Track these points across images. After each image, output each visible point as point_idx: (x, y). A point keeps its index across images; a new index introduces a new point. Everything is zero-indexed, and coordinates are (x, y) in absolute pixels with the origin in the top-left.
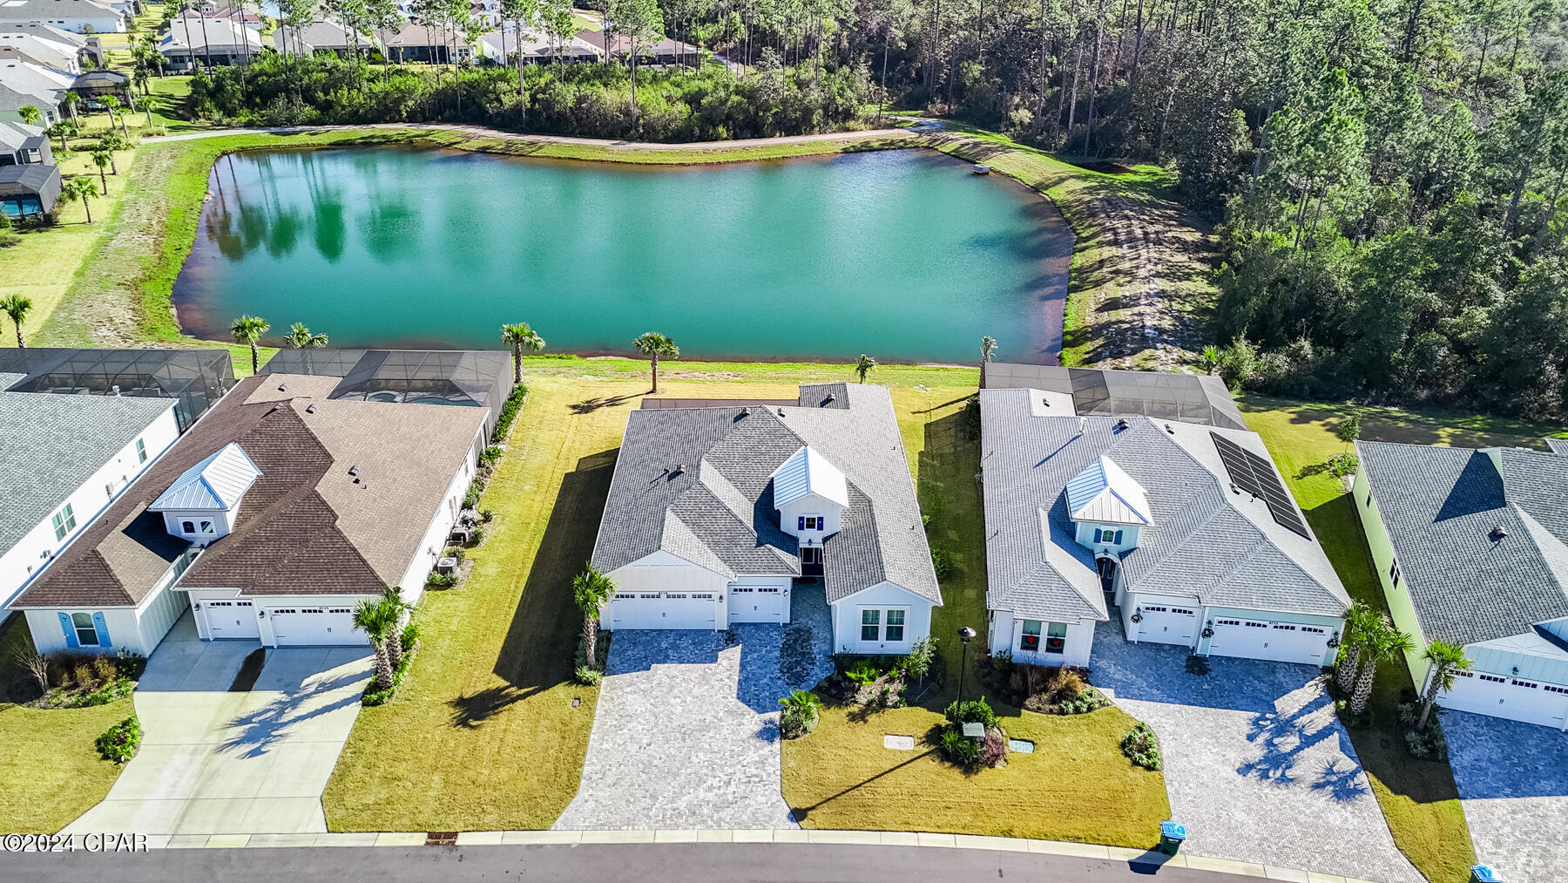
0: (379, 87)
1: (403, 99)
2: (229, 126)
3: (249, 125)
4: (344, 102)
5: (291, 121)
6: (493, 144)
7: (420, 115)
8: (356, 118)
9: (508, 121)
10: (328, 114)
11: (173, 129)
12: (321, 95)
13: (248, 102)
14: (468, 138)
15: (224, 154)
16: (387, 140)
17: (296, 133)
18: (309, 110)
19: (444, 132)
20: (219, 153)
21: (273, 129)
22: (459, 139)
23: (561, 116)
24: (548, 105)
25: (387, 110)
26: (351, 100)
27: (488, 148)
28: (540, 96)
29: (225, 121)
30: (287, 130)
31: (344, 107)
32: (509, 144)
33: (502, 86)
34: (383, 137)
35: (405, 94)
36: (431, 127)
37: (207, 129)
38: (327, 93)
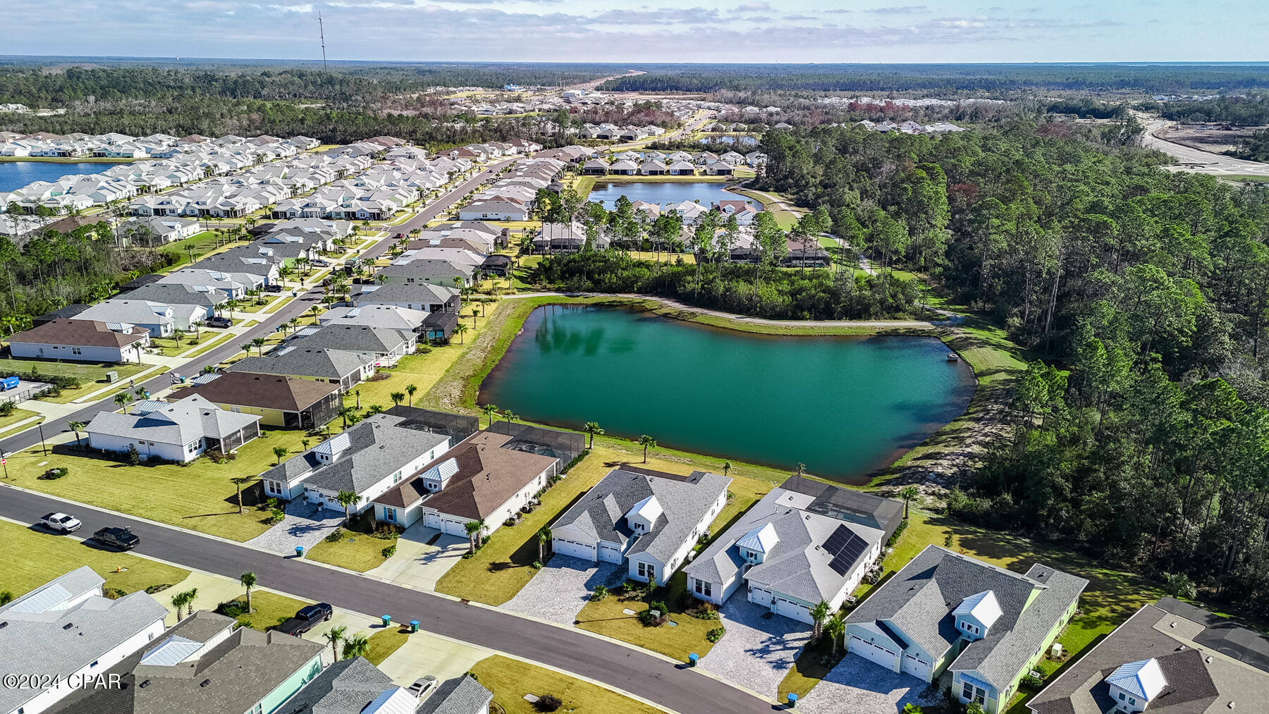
0: (626, 273)
1: (636, 282)
2: (549, 290)
3: (558, 290)
4: (607, 281)
5: (578, 289)
6: (672, 312)
7: (643, 291)
8: (611, 290)
9: (687, 299)
10: (598, 287)
11: (524, 290)
12: (596, 276)
13: (562, 278)
14: (661, 307)
15: (540, 306)
16: (621, 304)
17: (578, 296)
18: (589, 284)
19: (653, 301)
20: (536, 306)
21: (569, 294)
22: (656, 307)
23: (716, 298)
24: (709, 291)
25: (627, 287)
26: (610, 279)
27: (669, 314)
28: (706, 286)
29: (547, 287)
30: (575, 294)
31: (606, 283)
32: (681, 312)
33: (690, 278)
34: (620, 302)
35: (638, 278)
36: (647, 298)
37: (538, 291)
38: (599, 275)
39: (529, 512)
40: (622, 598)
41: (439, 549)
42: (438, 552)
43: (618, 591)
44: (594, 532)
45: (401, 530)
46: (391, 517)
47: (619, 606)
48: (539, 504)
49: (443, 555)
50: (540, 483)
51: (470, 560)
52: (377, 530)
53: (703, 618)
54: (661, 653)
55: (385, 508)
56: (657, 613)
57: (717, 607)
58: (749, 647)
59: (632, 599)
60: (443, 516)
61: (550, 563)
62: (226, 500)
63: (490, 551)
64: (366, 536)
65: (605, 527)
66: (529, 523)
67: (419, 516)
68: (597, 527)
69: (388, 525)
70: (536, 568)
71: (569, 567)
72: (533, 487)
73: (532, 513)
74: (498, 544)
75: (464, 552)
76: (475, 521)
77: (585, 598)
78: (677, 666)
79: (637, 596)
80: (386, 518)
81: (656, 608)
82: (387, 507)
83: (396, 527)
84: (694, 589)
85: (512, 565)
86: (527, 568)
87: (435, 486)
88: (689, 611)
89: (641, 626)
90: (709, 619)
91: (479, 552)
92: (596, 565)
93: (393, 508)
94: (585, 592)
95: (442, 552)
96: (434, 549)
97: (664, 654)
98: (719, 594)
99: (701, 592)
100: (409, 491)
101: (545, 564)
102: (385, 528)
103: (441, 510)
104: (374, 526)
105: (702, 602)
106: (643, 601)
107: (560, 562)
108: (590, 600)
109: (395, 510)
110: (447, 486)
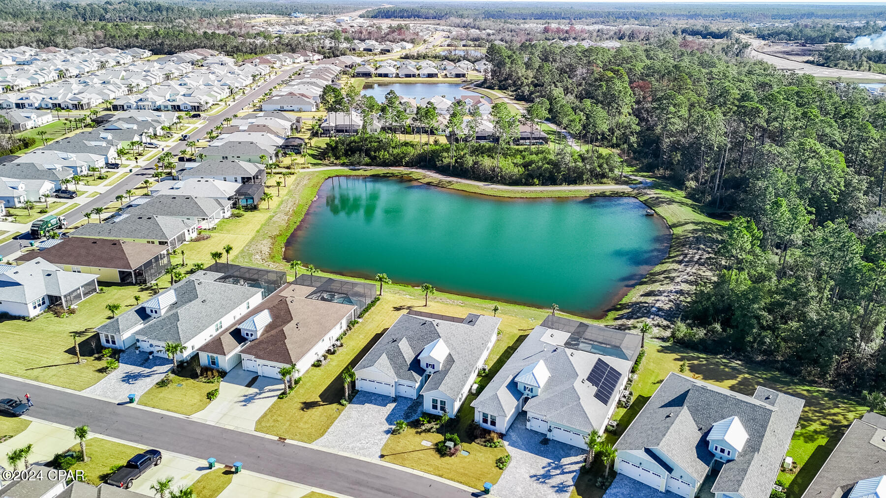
0: (396, 151)
1: (404, 157)
2: (336, 165)
3: (343, 165)
4: (381, 157)
5: (359, 164)
6: (433, 181)
7: (409, 165)
8: (385, 164)
9: (445, 170)
10: (374, 161)
11: (315, 164)
12: (373, 153)
13: (346, 154)
14: (425, 177)
15: (329, 177)
16: (393, 175)
17: (359, 170)
18: (367, 160)
19: (418, 173)
20: (327, 178)
21: (351, 167)
22: (421, 177)
23: (467, 169)
24: (462, 164)
25: (397, 161)
26: (384, 156)
27: (431, 183)
28: (459, 160)
29: (335, 161)
30: (356, 168)
31: (380, 159)
32: (440, 181)
33: (445, 154)
34: (392, 173)
35: (405, 155)
36: (413, 170)
37: (327, 165)
38: (375, 153)
39: (333, 353)
40: (419, 430)
41: (257, 390)
42: (257, 394)
43: (415, 424)
44: (392, 373)
45: (223, 374)
46: (214, 363)
47: (418, 438)
48: (342, 345)
49: (261, 396)
50: (341, 328)
51: (285, 399)
52: (202, 375)
53: (491, 446)
54: (458, 482)
55: (208, 356)
56: (450, 444)
57: (502, 436)
58: (533, 472)
59: (428, 431)
60: (259, 361)
61: (355, 399)
62: (65, 352)
63: (302, 391)
64: (192, 380)
65: (401, 368)
66: (334, 363)
67: (239, 362)
68: (395, 367)
69: (212, 370)
70: (343, 405)
71: (371, 402)
72: (336, 332)
73: (336, 354)
74: (309, 384)
75: (279, 393)
76: (288, 366)
77: (387, 432)
78: (473, 494)
79: (432, 428)
80: (209, 364)
81: (451, 440)
82: (210, 354)
83: (218, 371)
84: (481, 421)
85: (321, 403)
86: (335, 406)
87: (252, 335)
88: (478, 441)
89: (438, 456)
90: (495, 447)
91: (292, 393)
92: (395, 400)
93: (215, 355)
94: (387, 426)
95: (260, 394)
96: (252, 390)
97: (461, 483)
98: (502, 425)
99: (487, 423)
100: (228, 340)
101: (350, 401)
102: (209, 373)
103: (258, 357)
104: (199, 372)
105: (489, 432)
106: (438, 433)
107: (364, 399)
108: (392, 434)
109: (217, 358)
110: (262, 335)
